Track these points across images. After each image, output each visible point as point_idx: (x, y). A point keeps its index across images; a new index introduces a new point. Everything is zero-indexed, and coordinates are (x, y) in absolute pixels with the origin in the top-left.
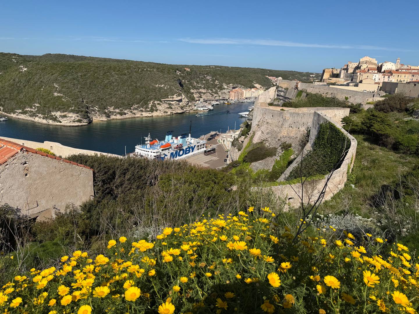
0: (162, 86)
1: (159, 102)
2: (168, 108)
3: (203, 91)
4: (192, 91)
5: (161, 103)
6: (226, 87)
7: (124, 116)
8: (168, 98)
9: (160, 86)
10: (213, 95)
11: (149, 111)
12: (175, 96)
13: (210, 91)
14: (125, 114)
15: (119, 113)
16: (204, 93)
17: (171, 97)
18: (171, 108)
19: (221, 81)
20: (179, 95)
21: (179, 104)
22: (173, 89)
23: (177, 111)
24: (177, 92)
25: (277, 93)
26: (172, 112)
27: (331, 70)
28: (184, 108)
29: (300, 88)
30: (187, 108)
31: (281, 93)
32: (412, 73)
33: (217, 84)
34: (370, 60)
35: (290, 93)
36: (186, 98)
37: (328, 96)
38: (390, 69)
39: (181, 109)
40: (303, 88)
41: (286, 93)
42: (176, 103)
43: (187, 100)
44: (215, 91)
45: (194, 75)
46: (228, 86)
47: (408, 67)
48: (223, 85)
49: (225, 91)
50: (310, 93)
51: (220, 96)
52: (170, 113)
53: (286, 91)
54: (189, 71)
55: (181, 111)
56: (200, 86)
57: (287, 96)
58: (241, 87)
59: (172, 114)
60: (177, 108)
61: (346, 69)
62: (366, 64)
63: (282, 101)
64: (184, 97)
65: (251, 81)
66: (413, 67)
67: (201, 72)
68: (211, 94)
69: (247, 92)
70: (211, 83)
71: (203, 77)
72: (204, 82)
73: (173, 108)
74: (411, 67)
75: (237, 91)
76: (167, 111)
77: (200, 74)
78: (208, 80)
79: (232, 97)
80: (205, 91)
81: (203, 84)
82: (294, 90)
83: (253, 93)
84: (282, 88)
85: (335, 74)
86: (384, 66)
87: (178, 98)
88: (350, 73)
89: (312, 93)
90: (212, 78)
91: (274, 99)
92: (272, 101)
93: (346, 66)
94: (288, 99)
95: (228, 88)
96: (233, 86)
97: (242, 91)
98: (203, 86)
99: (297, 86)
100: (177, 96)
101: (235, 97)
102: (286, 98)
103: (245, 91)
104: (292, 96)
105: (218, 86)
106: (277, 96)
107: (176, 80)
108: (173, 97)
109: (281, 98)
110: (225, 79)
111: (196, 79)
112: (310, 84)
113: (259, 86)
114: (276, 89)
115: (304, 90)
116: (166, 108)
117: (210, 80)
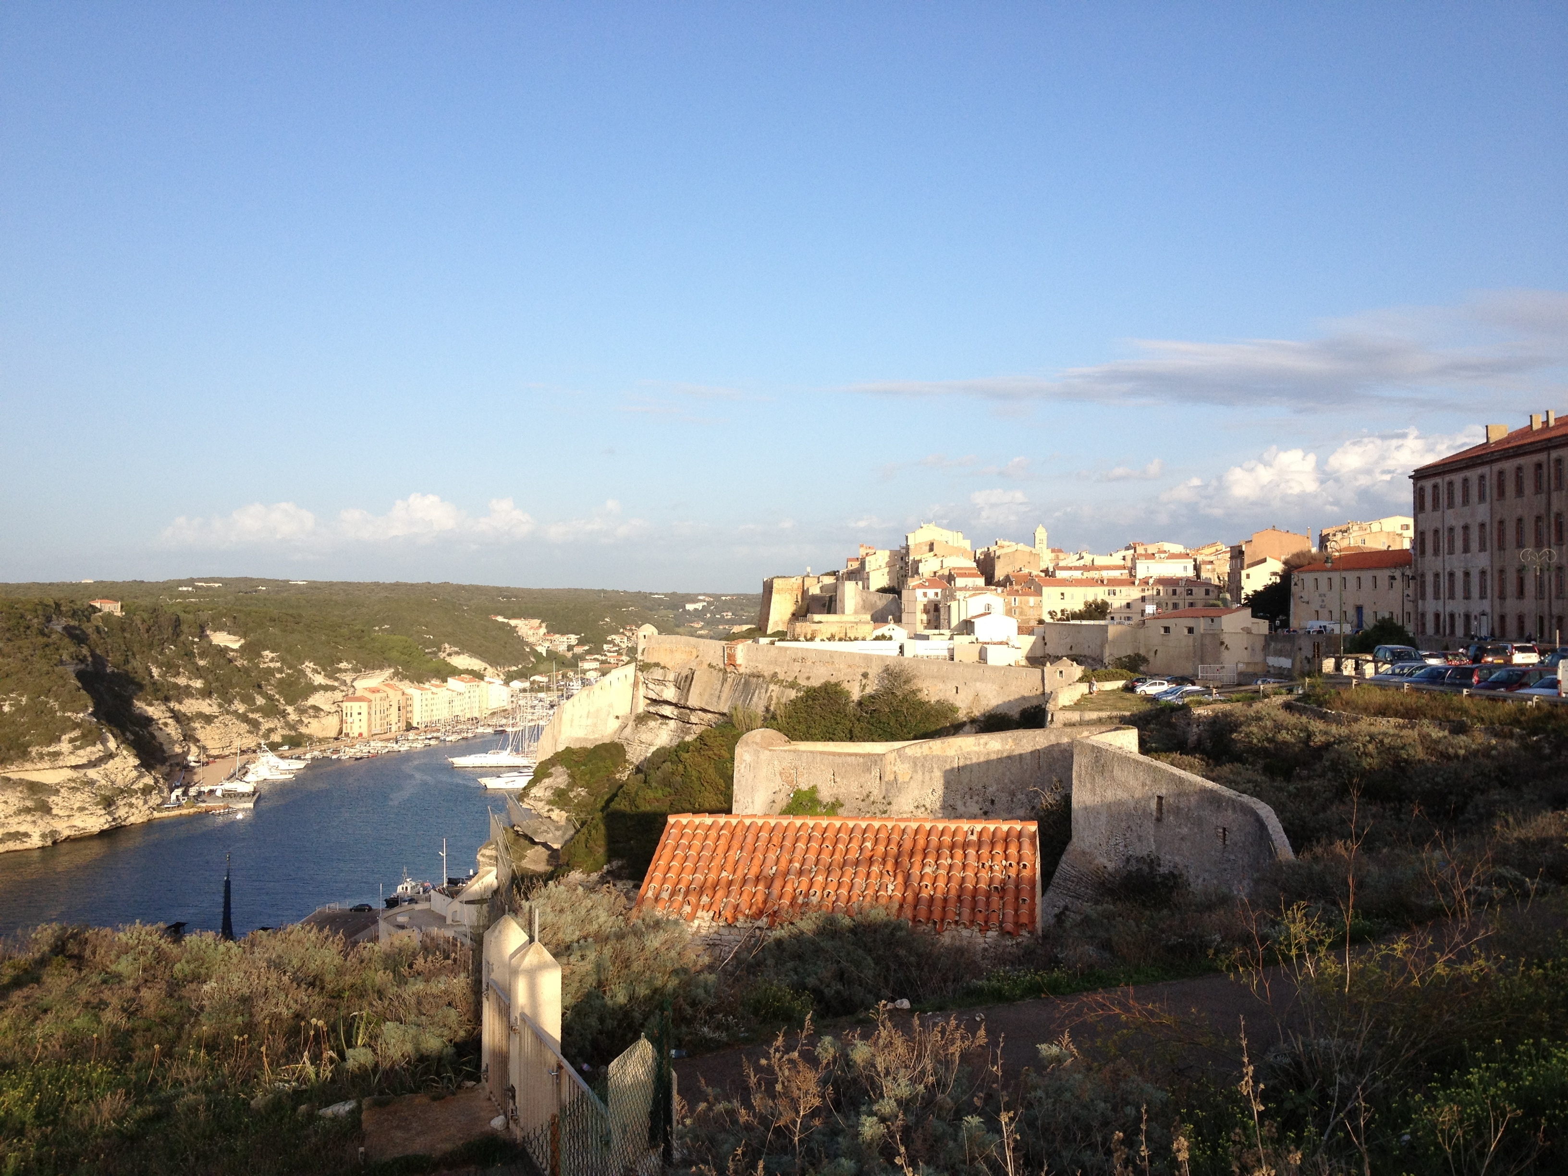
2: (28, 810)
3: (206, 706)
6: (319, 679)
8: (23, 754)
10: (255, 725)
12: (64, 746)
13: (238, 704)
16: (208, 719)
17: (45, 750)
18: (46, 810)
19: (289, 651)
20: (88, 738)
21: (91, 783)
22: (52, 712)
23: (81, 825)
24: (76, 725)
25: (642, 691)
26: (53, 833)
27: (796, 582)
28: (120, 803)
29: (743, 666)
30: (133, 800)
31: (662, 691)
32: (1105, 582)
33: (272, 665)
34: (944, 539)
35: (705, 690)
36: (125, 753)
37: (869, 690)
38: (1025, 571)
39: (103, 812)
40: (760, 666)
41: (688, 690)
42: (74, 781)
43: (134, 761)
44: (264, 701)
45: (148, 631)
46: (329, 676)
47: (1081, 558)
48: (302, 673)
49: (318, 699)
50: (793, 685)
51: (292, 727)
52: (43, 836)
53: (685, 683)
54: (118, 613)
55: (103, 820)
56: (182, 681)
57: (693, 702)
58: (396, 674)
59: (55, 843)
60: (78, 805)
61: (858, 574)
62: (932, 554)
63: (672, 724)
64: (112, 744)
65: (433, 644)
66: (1100, 561)
67: (182, 616)
68: (244, 718)
69: (430, 696)
70: (238, 663)
71: (196, 640)
72: (202, 663)
73: (54, 812)
74: (1093, 561)
75: (378, 695)
76: (22, 829)
77: (177, 623)
78: (223, 651)
79: (357, 725)
80: (210, 705)
81: (198, 672)
82: (721, 674)
83: (459, 697)
84: (664, 668)
85: (814, 597)
86: (999, 557)
87: (81, 752)
88: (879, 591)
89: (799, 681)
90: (243, 641)
91: (633, 718)
92: (628, 730)
93: (855, 565)
94: (700, 712)
95: (330, 682)
96: (356, 670)
97: (403, 694)
98: (198, 684)
99: (732, 657)
100: (78, 743)
101: (369, 726)
102: (692, 710)
103: (420, 692)
104: (715, 699)
105: (278, 676)
106: (648, 705)
107: (62, 662)
108: (51, 749)
109: (667, 710)
110: (309, 643)
111: (162, 653)
112: (787, 649)
113: (476, 664)
114: (639, 673)
115: (766, 674)
116: (18, 812)
117: (233, 650)
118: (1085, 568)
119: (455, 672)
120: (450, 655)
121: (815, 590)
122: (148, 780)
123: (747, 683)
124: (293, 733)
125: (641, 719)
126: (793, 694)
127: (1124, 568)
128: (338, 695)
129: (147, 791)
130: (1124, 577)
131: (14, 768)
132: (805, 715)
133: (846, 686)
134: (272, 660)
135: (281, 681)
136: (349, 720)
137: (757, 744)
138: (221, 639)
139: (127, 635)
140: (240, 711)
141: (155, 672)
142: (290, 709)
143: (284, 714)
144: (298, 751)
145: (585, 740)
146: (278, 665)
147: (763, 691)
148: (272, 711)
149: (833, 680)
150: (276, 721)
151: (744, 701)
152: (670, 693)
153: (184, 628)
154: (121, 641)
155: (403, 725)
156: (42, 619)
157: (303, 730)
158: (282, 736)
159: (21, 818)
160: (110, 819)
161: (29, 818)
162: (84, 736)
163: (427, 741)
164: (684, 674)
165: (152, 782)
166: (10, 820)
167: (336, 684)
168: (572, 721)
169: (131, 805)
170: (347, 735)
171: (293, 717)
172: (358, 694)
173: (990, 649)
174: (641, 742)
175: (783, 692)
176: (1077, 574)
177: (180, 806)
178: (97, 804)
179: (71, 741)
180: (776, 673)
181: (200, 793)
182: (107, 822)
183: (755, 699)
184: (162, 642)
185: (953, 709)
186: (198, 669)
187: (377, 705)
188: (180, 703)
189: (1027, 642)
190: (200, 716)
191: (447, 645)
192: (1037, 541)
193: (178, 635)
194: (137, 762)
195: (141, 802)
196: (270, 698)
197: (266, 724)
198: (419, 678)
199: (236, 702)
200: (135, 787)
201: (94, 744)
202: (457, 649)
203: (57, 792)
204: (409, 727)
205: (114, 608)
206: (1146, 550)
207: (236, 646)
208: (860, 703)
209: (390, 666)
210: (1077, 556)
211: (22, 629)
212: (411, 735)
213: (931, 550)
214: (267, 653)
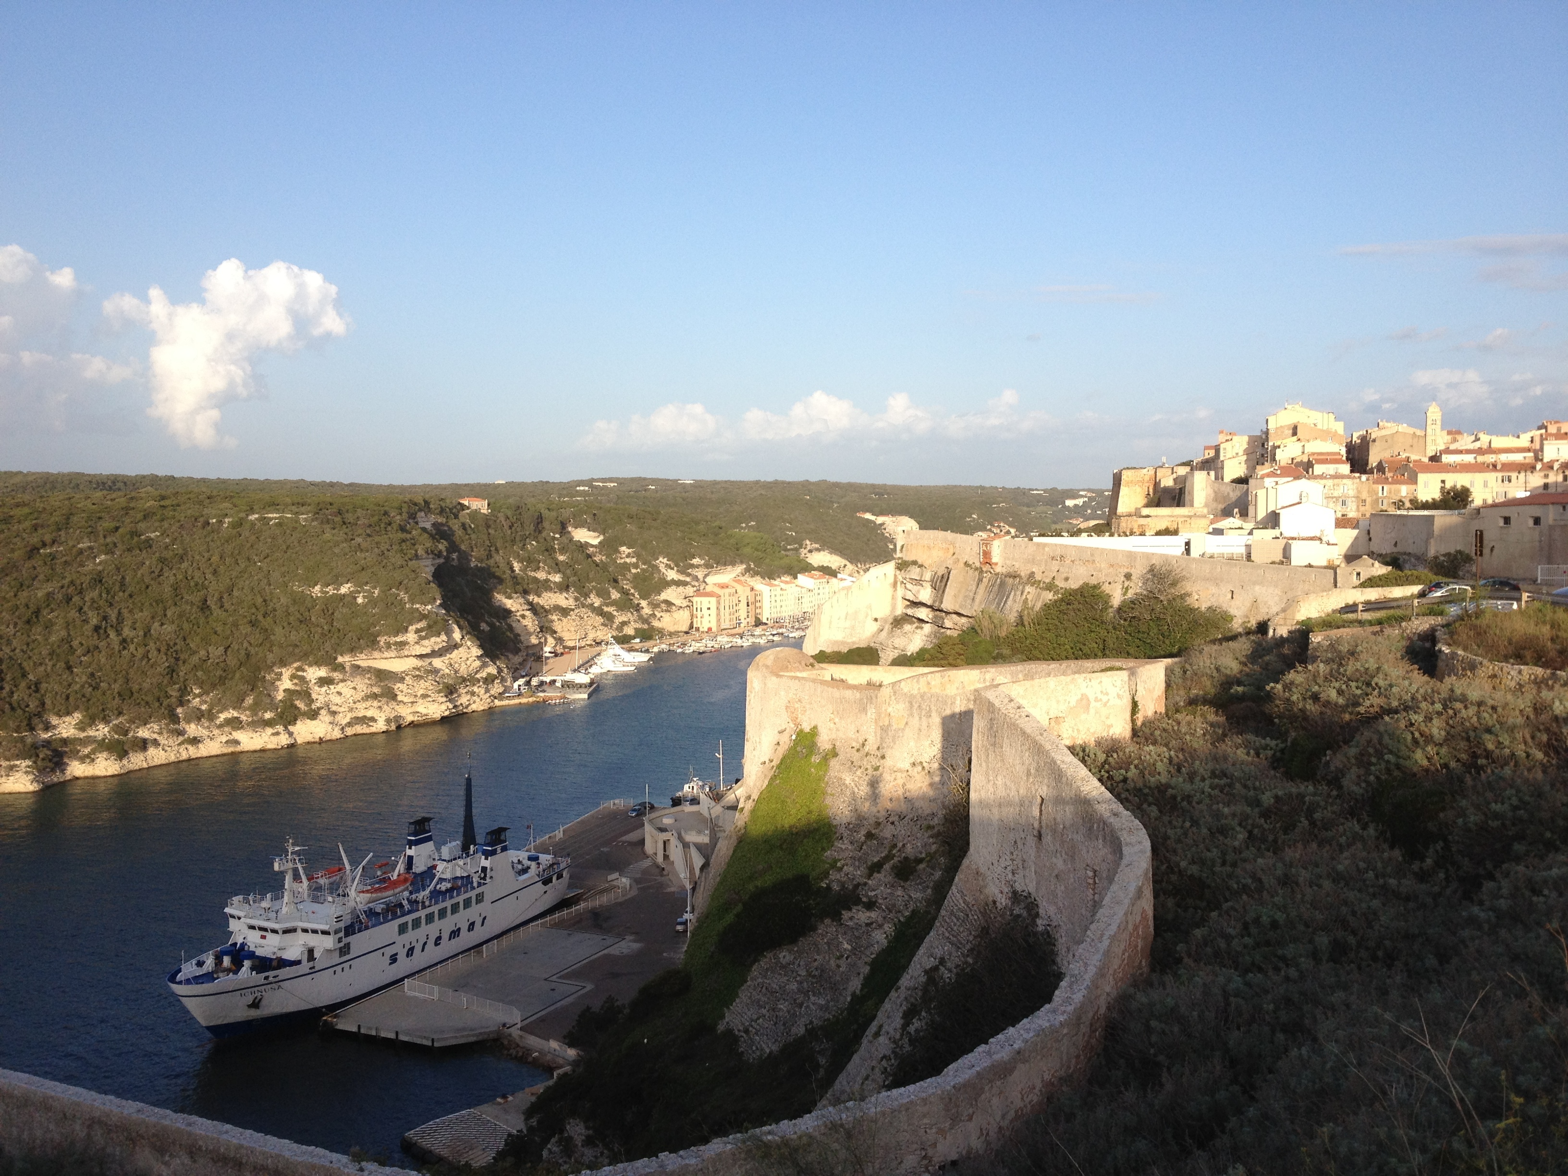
0: (344, 589)
1: (322, 672)
2: (375, 696)
3: (563, 600)
5: (336, 675)
6: (672, 575)
7: (137, 761)
8: (372, 644)
9: (330, 590)
10: (609, 618)
11: (269, 723)
12: (410, 636)
14: (143, 745)
15: (106, 746)
16: (565, 612)
17: (393, 639)
18: (392, 696)
19: (643, 547)
20: (434, 628)
21: (436, 671)
22: (402, 603)
23: (423, 711)
24: (423, 617)
25: (900, 592)
26: (398, 718)
27: (1148, 473)
28: (463, 691)
29: (1000, 564)
30: (475, 689)
31: (918, 591)
32: (1499, 467)
33: (628, 560)
34: (1311, 422)
35: (959, 591)
36: (469, 643)
37: (1130, 595)
38: (1404, 455)
39: (445, 699)
40: (1017, 565)
41: (944, 592)
42: (418, 669)
43: (476, 651)
44: (619, 595)
45: (510, 528)
46: (682, 572)
47: (1477, 439)
48: (656, 568)
49: (669, 594)
50: (1050, 587)
51: (645, 621)
52: (388, 721)
53: (941, 583)
54: (485, 511)
55: (444, 707)
56: (541, 575)
57: (947, 605)
58: (748, 570)
59: (399, 727)
60: (421, 692)
61: (1212, 464)
62: (1295, 438)
63: (927, 628)
64: (457, 635)
65: (794, 540)
66: (1499, 442)
67: (545, 513)
68: (599, 612)
69: (779, 592)
70: (597, 559)
71: (557, 536)
72: (561, 558)
73: (399, 698)
74: (1490, 443)
75: (727, 591)
76: (369, 714)
77: (540, 519)
78: (582, 547)
79: (707, 621)
80: (567, 599)
81: (557, 567)
82: (977, 573)
83: (811, 594)
84: (921, 566)
85: (1166, 490)
86: (1374, 441)
87: (425, 642)
88: (1234, 481)
89: (1057, 582)
90: (602, 537)
91: (891, 620)
92: (884, 634)
93: (1212, 453)
94: (954, 616)
95: (682, 578)
96: (708, 566)
97: (752, 589)
98: (557, 578)
99: (987, 554)
100: (423, 634)
101: (718, 620)
102: (947, 613)
103: (768, 588)
104: (969, 601)
105: (634, 571)
106: (907, 606)
107: (416, 557)
108: (398, 639)
109: (923, 613)
110: (664, 539)
111: (523, 548)
112: (1045, 545)
113: (832, 560)
114: (898, 572)
115: (1023, 574)
116: (367, 698)
117: (592, 546)
118: (1480, 451)
119: (807, 568)
120: (810, 551)
121: (1168, 482)
122: (492, 670)
123: (1002, 584)
124: (646, 626)
125: (898, 622)
126: (1049, 596)
127: (1529, 450)
128: (690, 591)
129: (489, 680)
130: (1527, 461)
131: (363, 656)
132: (1057, 622)
133: (1106, 588)
134: (628, 556)
135: (636, 576)
136: (699, 614)
137: (767, 667)
138: (582, 535)
139: (491, 531)
140: (596, 605)
141: (517, 566)
142: (644, 603)
143: (638, 608)
144: (647, 644)
145: (843, 643)
146: (634, 560)
147: (1019, 593)
148: (626, 604)
149: (1093, 581)
150: (629, 614)
151: (998, 604)
152: (926, 594)
153: (546, 524)
154: (485, 537)
155: (752, 621)
156: (405, 516)
157: (656, 624)
158: (635, 629)
159: (369, 703)
160: (451, 706)
161: (376, 704)
162: (429, 627)
163: (771, 637)
164: (940, 574)
165: (495, 672)
166: (358, 705)
167: (688, 579)
168: (830, 623)
169: (473, 694)
170: (698, 629)
171: (647, 611)
172: (709, 589)
173: (1295, 546)
174: (895, 648)
175: (1039, 595)
176: (1469, 458)
177: (520, 695)
178: (439, 692)
179: (417, 631)
180: (1033, 573)
181: (542, 683)
182: (448, 708)
183: (1009, 602)
184: (524, 539)
185: (1227, 618)
186: (557, 564)
187: (726, 600)
188: (539, 596)
189: (1348, 536)
190: (558, 608)
191: (808, 542)
192: (1429, 422)
193: (540, 532)
194: (480, 652)
195: (482, 691)
196: (625, 593)
197: (620, 618)
198: (770, 575)
199: (592, 596)
200: (478, 676)
201: (439, 635)
202: (817, 546)
203: (402, 680)
204: (758, 623)
205: (481, 506)
206: (1559, 429)
207: (595, 542)
208: (1119, 609)
209: (742, 562)
210: (1473, 438)
211: (383, 525)
212: (758, 631)
213: (1295, 433)
214: (623, 549)
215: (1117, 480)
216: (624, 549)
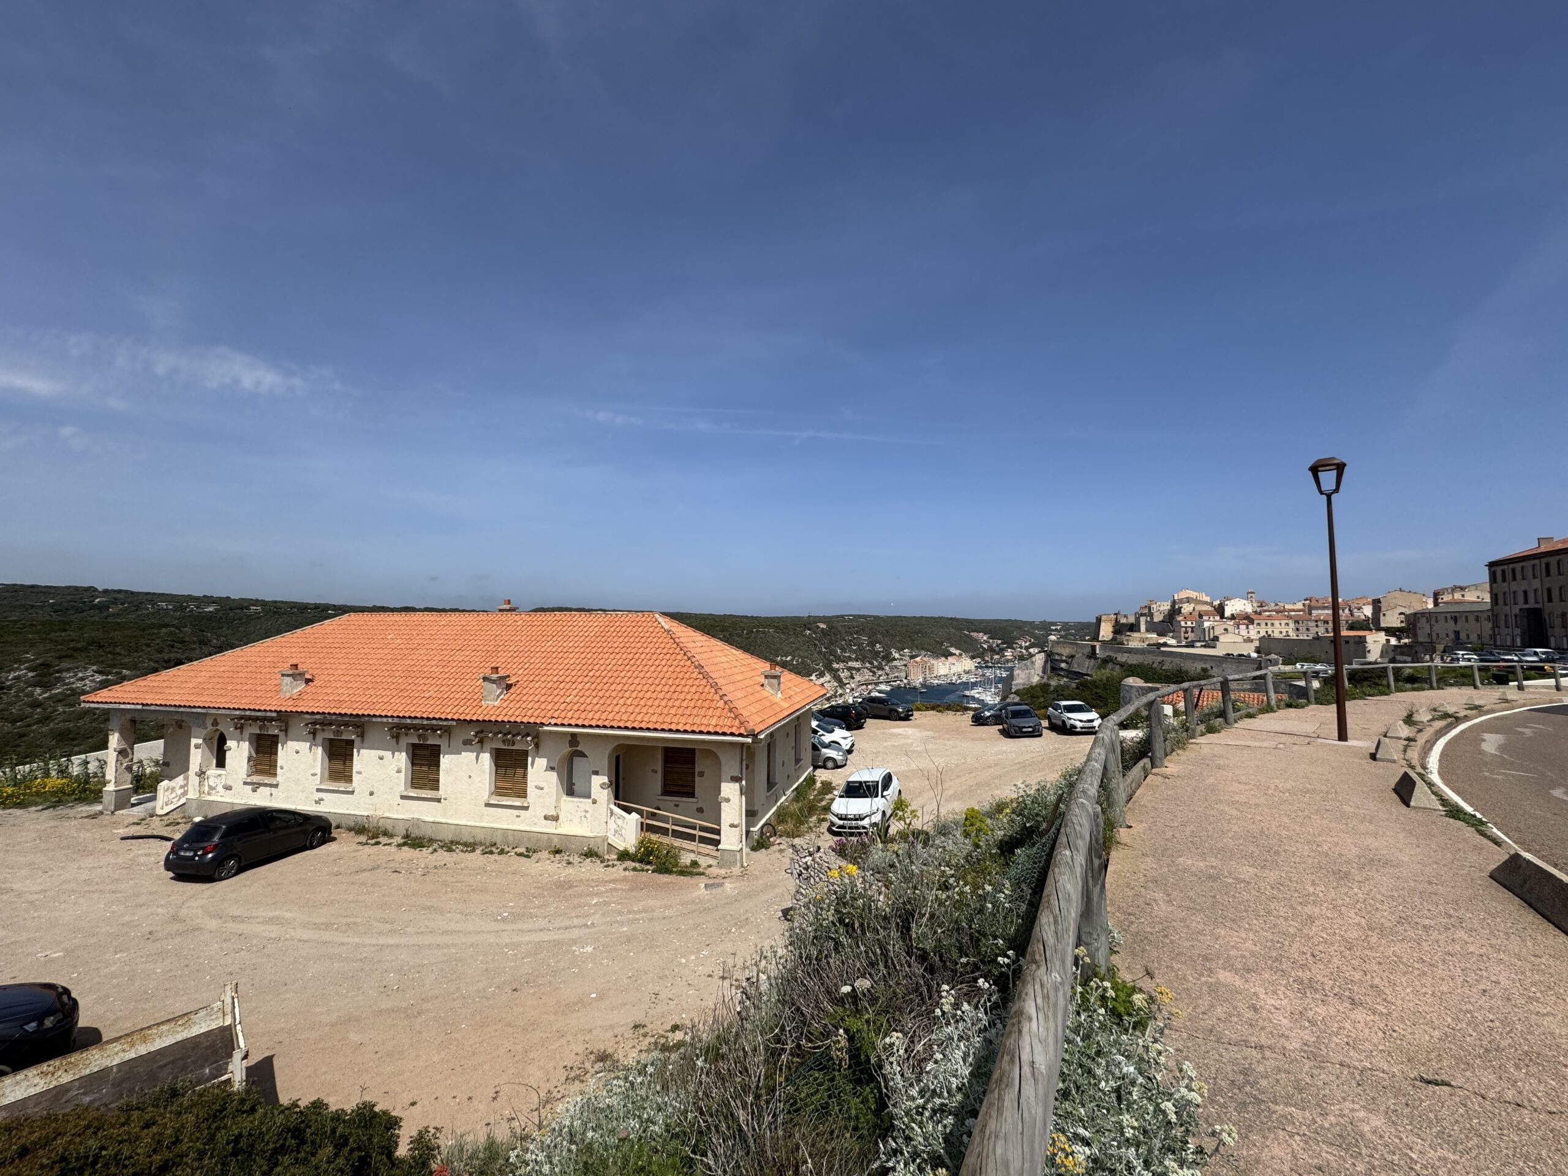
0: (789, 659)
3: (856, 665)
4: (835, 666)
6: (897, 656)
9: (784, 658)
10: (874, 673)
12: (813, 677)
13: (867, 665)
16: (858, 670)
19: (885, 644)
25: (1050, 664)
27: (1113, 617)
29: (1100, 654)
31: (1059, 665)
33: (879, 649)
34: (1195, 596)
35: (1081, 664)
41: (1072, 664)
44: (877, 664)
45: (835, 635)
46: (901, 655)
48: (891, 653)
49: (897, 664)
50: (1124, 663)
51: (888, 674)
53: (1070, 661)
54: (826, 628)
56: (848, 655)
57: (1075, 669)
58: (928, 655)
61: (1147, 614)
62: (1189, 604)
63: (1065, 679)
64: (828, 678)
65: (940, 642)
68: (870, 670)
69: (942, 664)
70: (867, 648)
71: (852, 639)
72: (854, 648)
75: (921, 663)
78: (862, 643)
79: (913, 675)
81: (855, 651)
82: (1087, 658)
83: (953, 665)
84: (1060, 655)
85: (1123, 624)
88: (1159, 621)
89: (1128, 662)
90: (868, 640)
93: (1146, 610)
94: (1079, 674)
95: (902, 657)
96: (911, 653)
97: (931, 663)
98: (854, 656)
99: (1093, 650)
101: (918, 675)
102: (1075, 673)
103: (937, 662)
104: (1085, 669)
105: (882, 654)
106: (1053, 670)
109: (1062, 673)
110: (893, 641)
113: (958, 651)
114: (1048, 657)
119: (952, 654)
120: (947, 647)
121: (1123, 621)
128: (905, 662)
134: (879, 647)
135: (883, 656)
136: (910, 672)
138: (861, 639)
139: (829, 637)
140: (869, 667)
141: (839, 651)
142: (887, 667)
143: (885, 669)
146: (882, 649)
148: (880, 667)
149: (1145, 662)
150: (882, 671)
152: (1064, 665)
153: (847, 634)
154: (827, 639)
162: (819, 674)
164: (1070, 657)
167: (904, 658)
168: (1018, 675)
170: (909, 679)
171: (888, 670)
172: (912, 662)
180: (1116, 658)
184: (840, 640)
188: (847, 663)
190: (854, 669)
191: (945, 643)
193: (846, 637)
196: (879, 663)
197: (878, 672)
198: (937, 656)
202: (949, 645)
205: (825, 626)
209: (926, 652)
215: (1099, 620)
216: (878, 645)
